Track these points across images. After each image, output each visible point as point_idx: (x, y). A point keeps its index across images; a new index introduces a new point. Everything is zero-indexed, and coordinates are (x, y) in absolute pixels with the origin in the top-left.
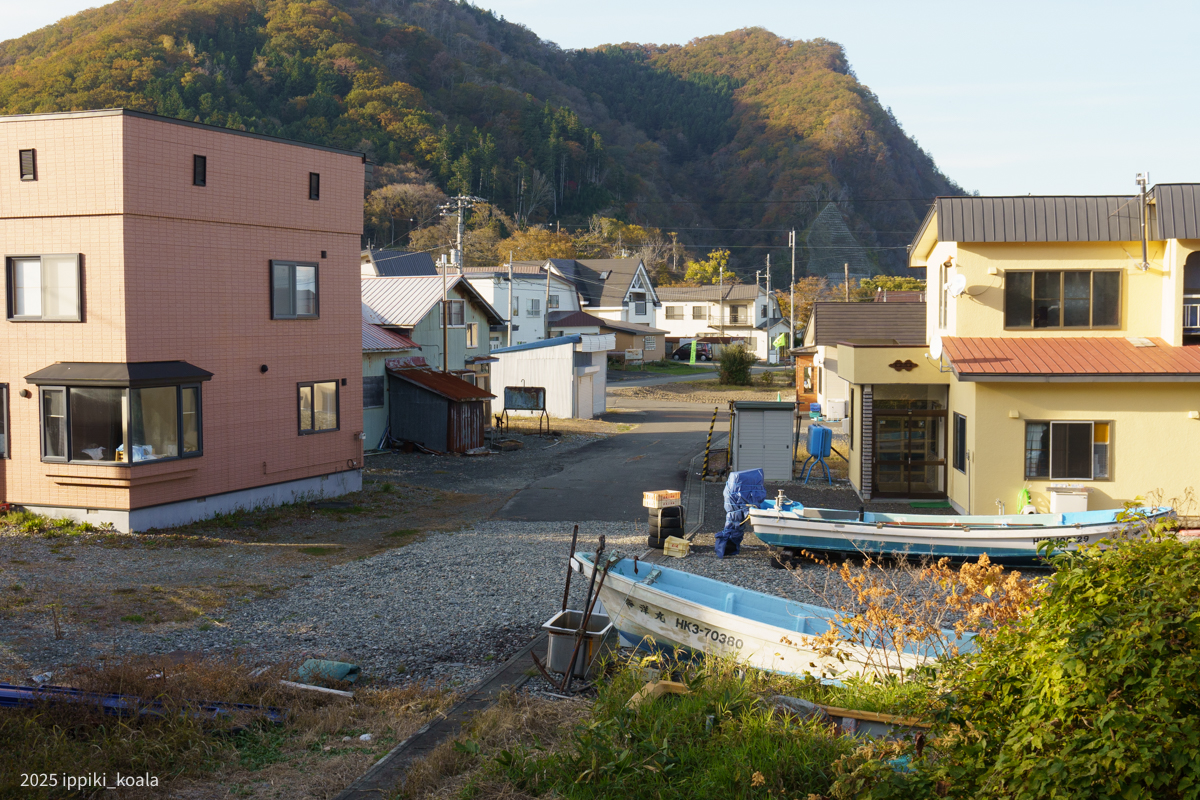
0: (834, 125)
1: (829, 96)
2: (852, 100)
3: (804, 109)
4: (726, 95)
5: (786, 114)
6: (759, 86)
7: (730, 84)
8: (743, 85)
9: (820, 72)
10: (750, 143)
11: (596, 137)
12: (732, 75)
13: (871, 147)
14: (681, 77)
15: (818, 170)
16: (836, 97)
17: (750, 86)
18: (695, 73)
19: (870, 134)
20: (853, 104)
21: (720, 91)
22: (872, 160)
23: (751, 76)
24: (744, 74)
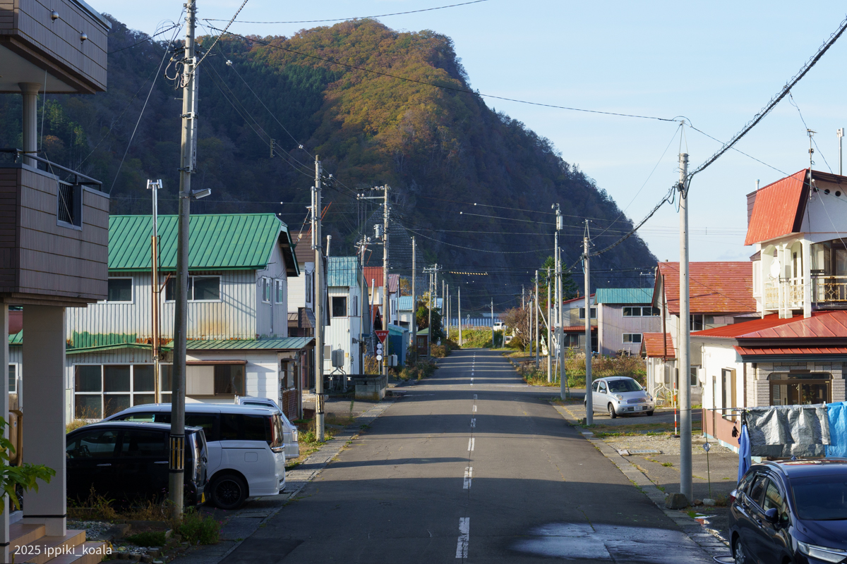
0: (407, 121)
1: (410, 91)
2: (432, 94)
3: (384, 104)
4: (318, 88)
5: (365, 108)
6: (353, 80)
7: (324, 78)
8: (339, 78)
9: (416, 65)
10: (327, 140)
11: (78, 131)
12: (329, 68)
13: (444, 144)
14: (277, 69)
15: (378, 166)
16: (418, 91)
17: (344, 80)
18: (291, 67)
19: (442, 129)
20: (431, 98)
21: (312, 85)
22: (445, 157)
23: (348, 69)
24: (341, 68)
